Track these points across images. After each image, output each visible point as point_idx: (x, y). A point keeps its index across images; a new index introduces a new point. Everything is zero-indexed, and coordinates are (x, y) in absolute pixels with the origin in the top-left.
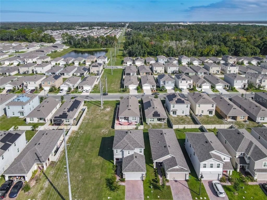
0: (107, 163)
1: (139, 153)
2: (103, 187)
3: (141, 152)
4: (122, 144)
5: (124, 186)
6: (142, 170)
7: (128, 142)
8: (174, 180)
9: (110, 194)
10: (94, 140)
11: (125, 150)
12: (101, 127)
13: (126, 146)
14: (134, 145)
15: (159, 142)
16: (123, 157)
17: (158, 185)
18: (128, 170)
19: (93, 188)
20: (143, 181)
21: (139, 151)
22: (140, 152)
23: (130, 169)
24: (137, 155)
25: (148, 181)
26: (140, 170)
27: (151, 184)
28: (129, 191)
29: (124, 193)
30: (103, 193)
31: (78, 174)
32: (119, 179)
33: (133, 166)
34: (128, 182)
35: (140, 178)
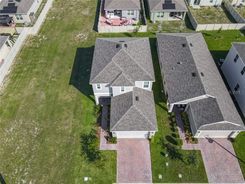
0: (84, 100)
1: (143, 88)
2: (75, 154)
3: (146, 86)
4: (109, 72)
5: (114, 151)
6: (150, 128)
7: (121, 69)
8: (207, 138)
9: (89, 170)
10: (64, 54)
11: (115, 85)
12: (77, 29)
13: (117, 77)
14: (133, 74)
15: (181, 63)
16: (112, 95)
17: (177, 150)
18: (120, 126)
19: (57, 154)
20: (150, 140)
21: (143, 85)
23: (126, 125)
24: (139, 94)
25: (158, 140)
27: (164, 146)
28: (123, 163)
29: (114, 167)
30: (76, 168)
31: (34, 123)
32: (105, 137)
33: (132, 118)
34: (122, 142)
35: (145, 136)
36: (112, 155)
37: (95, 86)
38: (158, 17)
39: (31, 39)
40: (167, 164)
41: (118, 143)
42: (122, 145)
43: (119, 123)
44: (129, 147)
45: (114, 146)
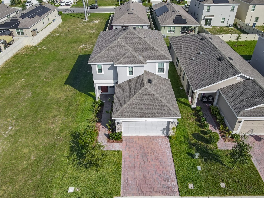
1: (157, 73)
2: (60, 156)
3: (161, 70)
4: (114, 51)
5: (118, 151)
7: (129, 48)
8: (251, 136)
9: (78, 178)
10: (63, 60)
11: (121, 63)
13: (124, 54)
14: (144, 54)
15: (201, 53)
16: (117, 83)
17: (212, 150)
18: (127, 111)
19: (32, 157)
20: (170, 138)
21: (157, 68)
22: (159, 72)
23: (135, 110)
24: (152, 78)
25: (182, 139)
26: (162, 113)
27: (191, 145)
28: (131, 168)
29: (117, 173)
30: (58, 174)
31: (8, 122)
33: (144, 101)
34: (130, 141)
35: (162, 132)
36: (114, 156)
37: (95, 69)
38: (169, 32)
39: (28, 49)
40: (199, 168)
41: (124, 141)
42: (129, 144)
43: (125, 108)
44: (141, 147)
45: (118, 146)
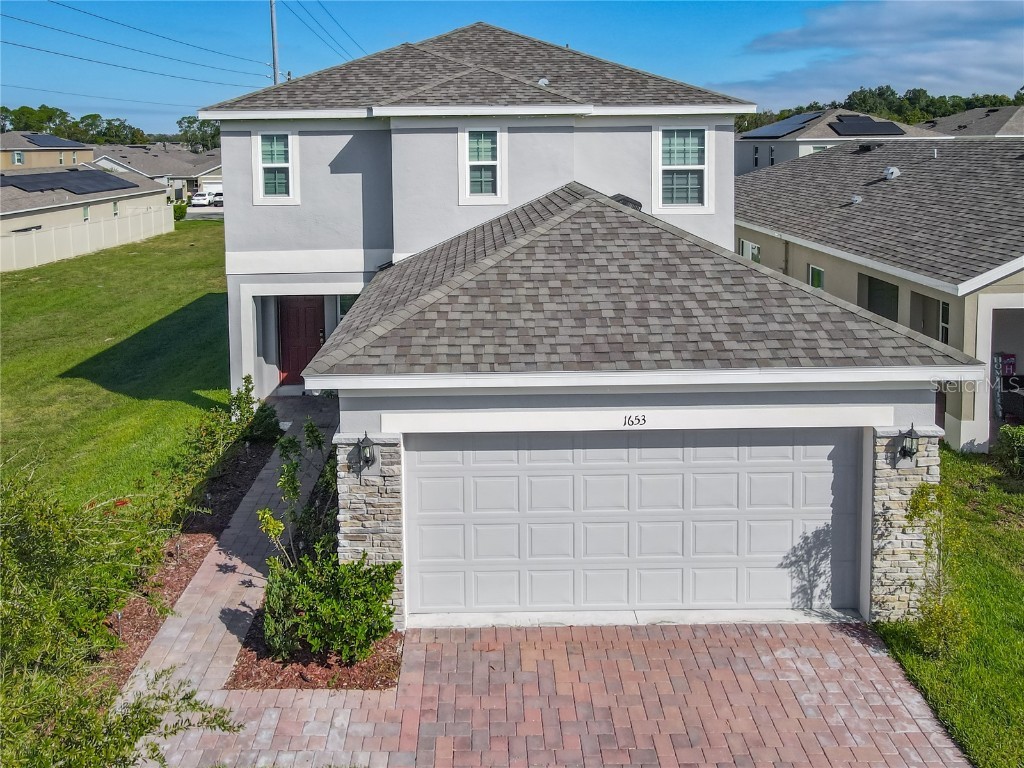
3: (684, 186)
18: (455, 330)
21: (659, 167)
23: (526, 318)
32: (230, 618)
34: (482, 670)
35: (797, 583)
41: (409, 677)
42: (465, 701)
44: (604, 730)
45: (341, 720)
